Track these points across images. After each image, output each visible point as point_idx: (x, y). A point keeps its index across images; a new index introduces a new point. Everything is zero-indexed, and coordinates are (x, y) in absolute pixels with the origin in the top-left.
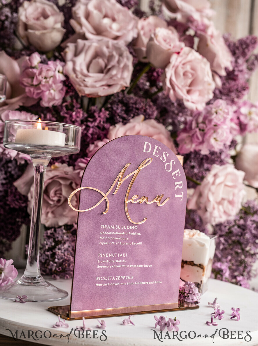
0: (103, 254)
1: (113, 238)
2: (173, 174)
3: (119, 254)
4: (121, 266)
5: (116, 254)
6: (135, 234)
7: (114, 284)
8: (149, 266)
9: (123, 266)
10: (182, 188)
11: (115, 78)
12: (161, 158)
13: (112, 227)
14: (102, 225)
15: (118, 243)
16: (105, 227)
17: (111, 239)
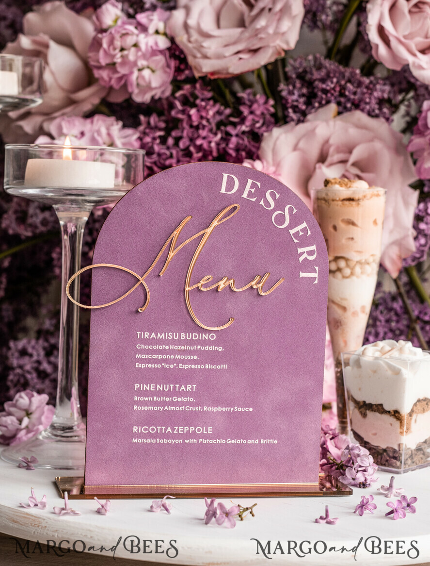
0: (145, 386)
1: (165, 357)
2: (292, 232)
3: (177, 386)
4: (183, 408)
5: (172, 386)
6: (212, 348)
7: (170, 441)
8: (246, 409)
9: (188, 408)
10: (316, 258)
11: (262, 35)
12: (262, 203)
13: (161, 336)
14: (139, 333)
15: (175, 365)
16: (145, 335)
17: (159, 358)
